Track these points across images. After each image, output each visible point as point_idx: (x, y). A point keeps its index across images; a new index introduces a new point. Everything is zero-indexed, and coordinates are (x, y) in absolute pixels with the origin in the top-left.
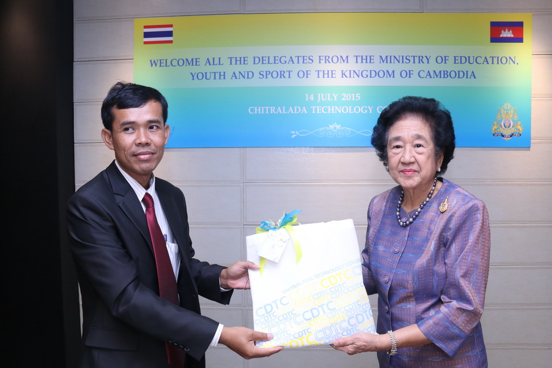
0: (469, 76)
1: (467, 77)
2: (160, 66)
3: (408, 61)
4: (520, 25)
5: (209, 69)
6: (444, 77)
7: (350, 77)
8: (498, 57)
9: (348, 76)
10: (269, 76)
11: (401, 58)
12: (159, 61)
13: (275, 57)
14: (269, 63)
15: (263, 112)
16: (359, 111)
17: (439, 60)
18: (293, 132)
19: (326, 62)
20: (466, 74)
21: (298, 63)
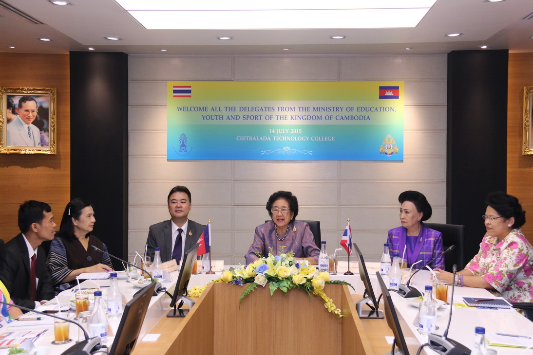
0: (366, 119)
2: (184, 111)
3: (330, 110)
4: (397, 88)
5: (213, 113)
6: (351, 119)
8: (384, 107)
9: (295, 119)
10: (249, 119)
11: (326, 108)
12: (183, 108)
13: (252, 107)
14: (248, 111)
15: (245, 140)
16: (301, 139)
17: (348, 109)
18: (262, 151)
19: (282, 111)
20: (364, 118)
21: (266, 111)
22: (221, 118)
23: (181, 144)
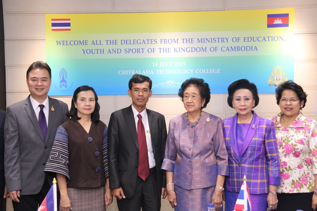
1: (252, 50)
2: (63, 45)
3: (215, 41)
4: (287, 15)
5: (94, 47)
6: (237, 51)
7: (179, 52)
8: (272, 37)
9: (178, 51)
10: (131, 52)
11: (210, 39)
12: (62, 42)
13: (134, 40)
14: (130, 44)
15: (127, 74)
16: (185, 72)
17: (234, 40)
19: (165, 43)
21: (148, 43)
22: (102, 51)
23: (61, 79)
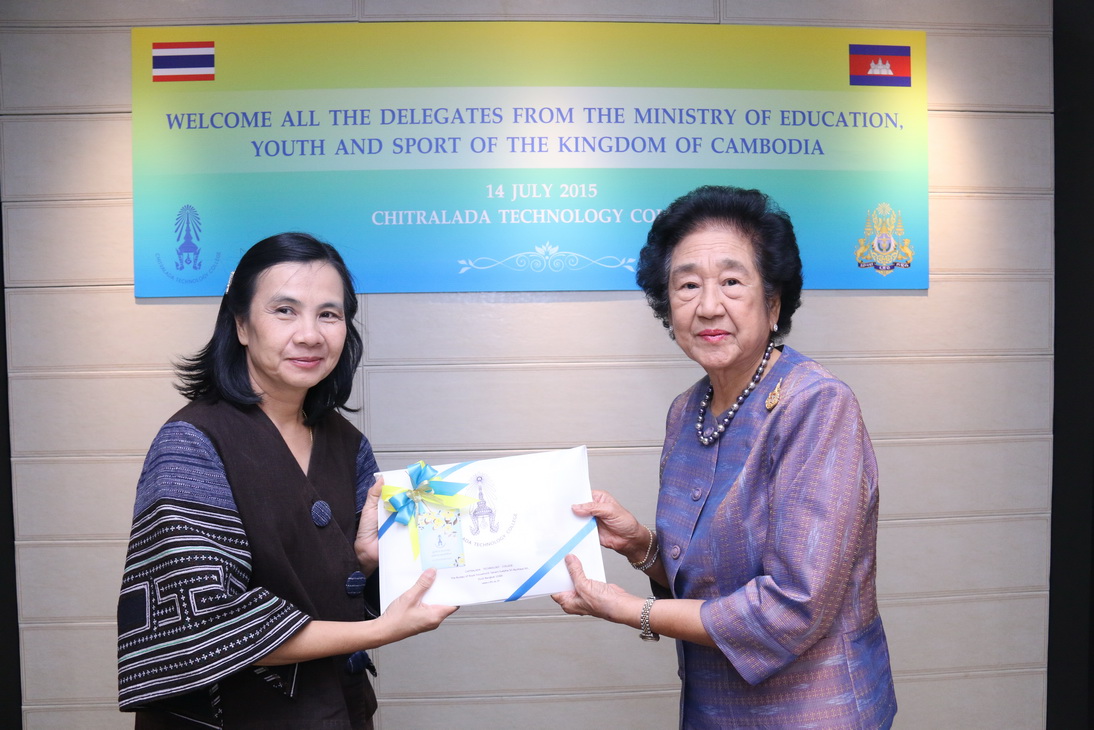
0: (810, 150)
1: (807, 153)
2: (189, 127)
3: (691, 120)
4: (904, 52)
5: (291, 134)
6: (762, 152)
7: (577, 150)
8: (865, 114)
9: (573, 148)
10: (414, 149)
11: (677, 112)
12: (186, 117)
13: (425, 110)
14: (412, 122)
15: (401, 222)
16: (596, 219)
17: (753, 117)
18: (463, 262)
19: (527, 121)
21: (472, 122)
22: (319, 147)
23: (182, 241)
